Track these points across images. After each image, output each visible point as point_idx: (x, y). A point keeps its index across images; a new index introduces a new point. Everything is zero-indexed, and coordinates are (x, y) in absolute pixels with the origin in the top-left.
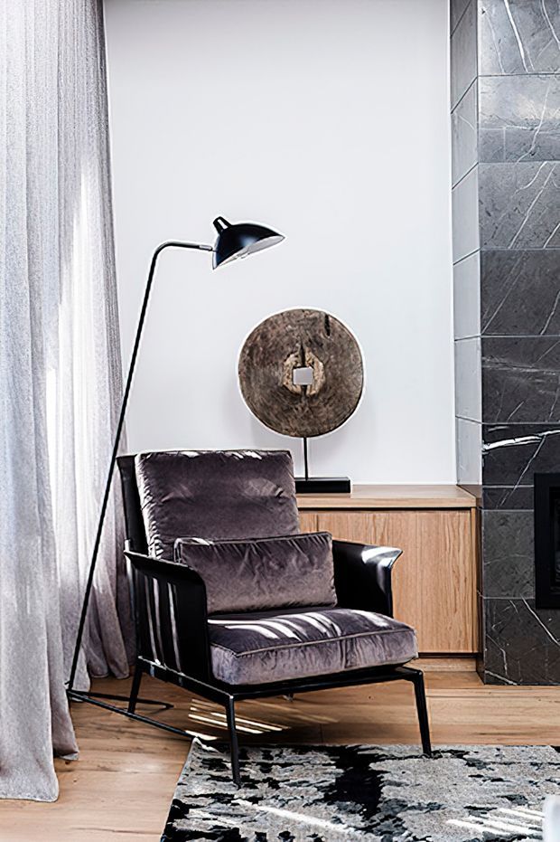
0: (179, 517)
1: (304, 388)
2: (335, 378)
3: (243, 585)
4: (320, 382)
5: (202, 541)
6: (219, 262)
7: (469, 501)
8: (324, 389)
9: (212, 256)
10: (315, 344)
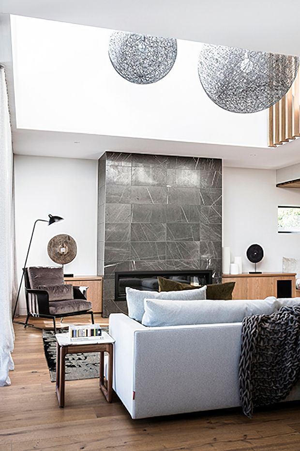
0: (39, 281)
1: (63, 253)
2: (71, 250)
3: (54, 295)
4: (67, 251)
5: (44, 286)
6: (50, 224)
7: (101, 278)
8: (68, 253)
9: (48, 223)
10: (66, 242)
